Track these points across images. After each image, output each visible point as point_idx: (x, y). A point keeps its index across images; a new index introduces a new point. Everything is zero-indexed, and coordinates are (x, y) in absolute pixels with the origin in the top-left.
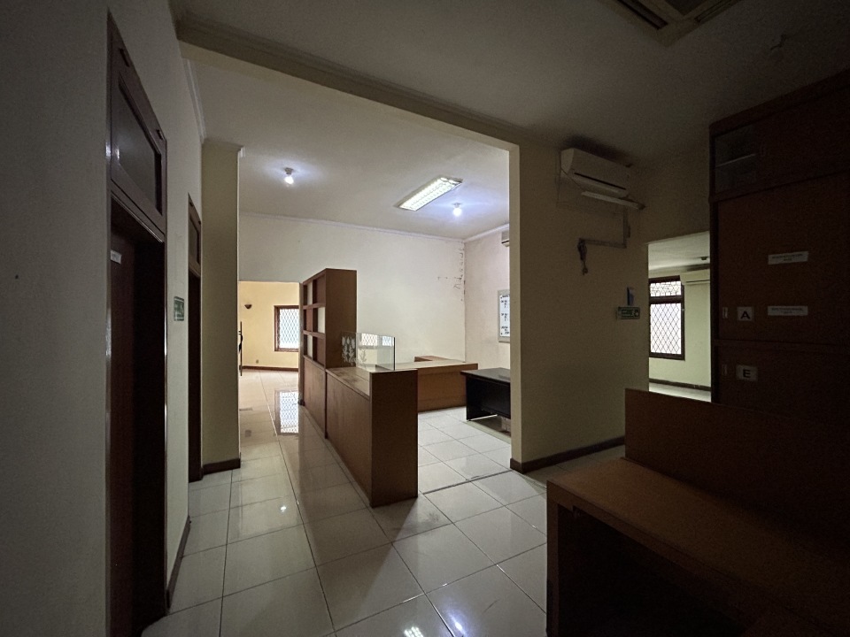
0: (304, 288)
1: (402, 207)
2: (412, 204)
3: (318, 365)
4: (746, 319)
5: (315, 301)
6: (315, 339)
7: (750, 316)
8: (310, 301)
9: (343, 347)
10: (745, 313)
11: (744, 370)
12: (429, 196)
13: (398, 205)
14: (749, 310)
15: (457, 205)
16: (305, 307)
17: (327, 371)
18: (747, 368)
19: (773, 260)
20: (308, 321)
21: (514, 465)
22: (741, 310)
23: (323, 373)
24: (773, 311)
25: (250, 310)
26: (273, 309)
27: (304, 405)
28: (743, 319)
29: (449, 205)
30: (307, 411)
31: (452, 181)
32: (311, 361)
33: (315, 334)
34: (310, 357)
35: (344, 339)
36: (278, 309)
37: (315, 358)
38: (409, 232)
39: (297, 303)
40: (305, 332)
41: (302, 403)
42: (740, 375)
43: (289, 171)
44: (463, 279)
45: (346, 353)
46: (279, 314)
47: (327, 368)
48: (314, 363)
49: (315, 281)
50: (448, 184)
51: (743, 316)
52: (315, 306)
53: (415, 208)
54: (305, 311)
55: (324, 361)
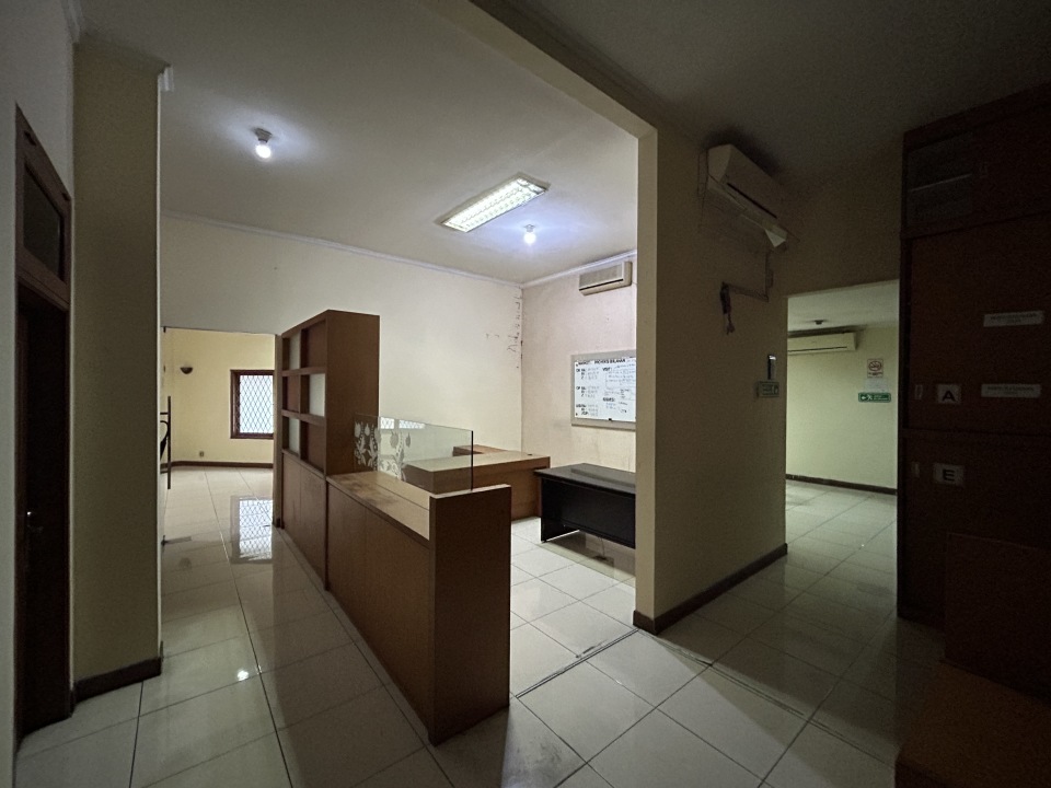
0: (284, 344)
1: (447, 224)
2: (463, 221)
3: (311, 469)
4: (950, 401)
5: (304, 364)
6: (304, 426)
7: (956, 397)
8: (296, 363)
9: (358, 439)
10: (948, 392)
11: (945, 471)
12: (492, 209)
13: (442, 221)
14: (955, 389)
15: (530, 228)
16: (285, 374)
17: (329, 479)
18: (947, 467)
19: (990, 321)
20: (290, 395)
21: (640, 621)
22: (942, 390)
23: (323, 482)
24: (987, 391)
25: (190, 375)
26: (229, 374)
27: (283, 527)
28: (946, 401)
29: (518, 227)
30: (288, 538)
31: (532, 187)
32: (298, 460)
33: (305, 418)
34: (292, 453)
35: (358, 428)
36: (236, 375)
37: (304, 455)
38: (447, 266)
39: (272, 367)
40: (286, 413)
41: (279, 523)
42: (939, 477)
43: (264, 136)
44: (520, 337)
45: (362, 450)
46: (238, 383)
47: (329, 473)
48: (303, 463)
49: (306, 331)
50: (526, 190)
51: (945, 397)
52: (305, 371)
53: (466, 228)
54: (285, 380)
55: (324, 464)
